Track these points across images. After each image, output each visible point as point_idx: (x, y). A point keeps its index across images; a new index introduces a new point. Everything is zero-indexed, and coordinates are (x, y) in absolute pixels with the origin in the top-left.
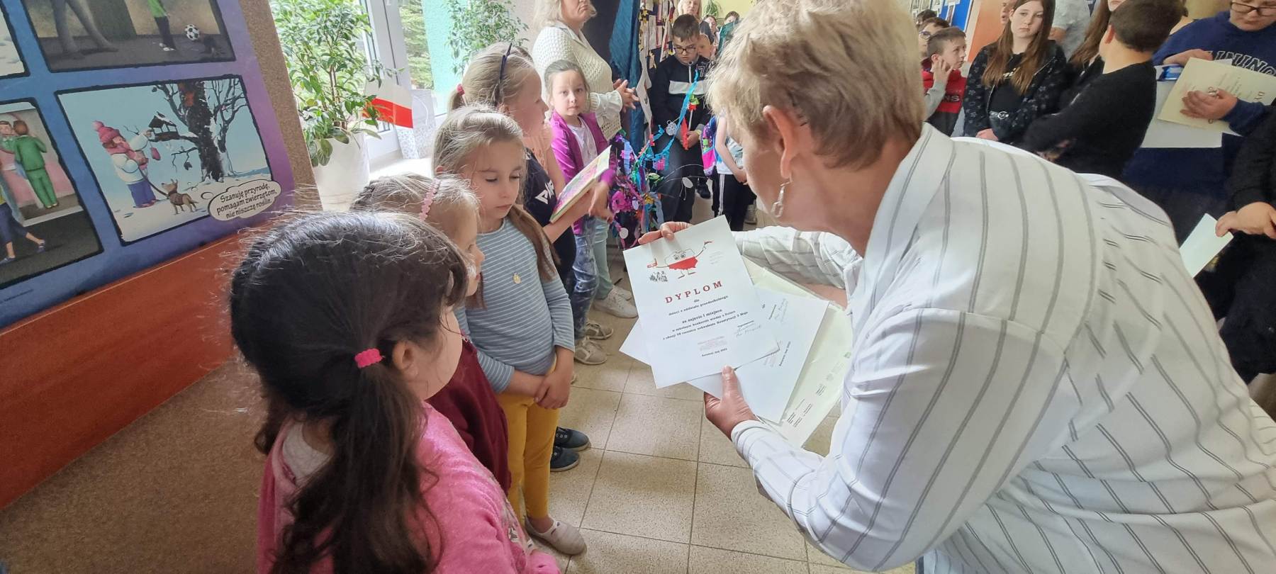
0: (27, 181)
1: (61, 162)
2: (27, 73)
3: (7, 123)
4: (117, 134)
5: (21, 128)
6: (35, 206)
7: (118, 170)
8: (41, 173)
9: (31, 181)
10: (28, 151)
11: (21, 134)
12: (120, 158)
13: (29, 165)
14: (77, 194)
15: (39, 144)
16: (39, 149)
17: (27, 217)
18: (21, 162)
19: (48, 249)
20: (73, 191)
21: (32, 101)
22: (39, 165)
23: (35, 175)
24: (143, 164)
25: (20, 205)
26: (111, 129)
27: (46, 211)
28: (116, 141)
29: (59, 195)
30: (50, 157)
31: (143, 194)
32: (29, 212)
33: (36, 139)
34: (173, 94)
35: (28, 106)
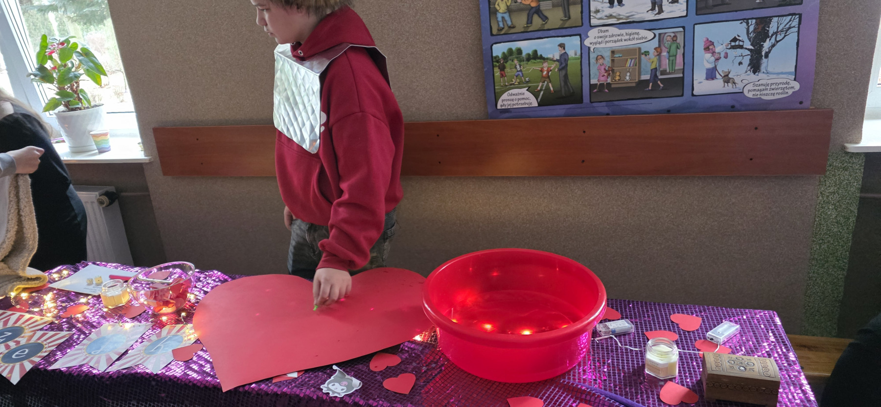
0: (668, 60)
1: (684, 54)
2: (686, 16)
3: (670, 36)
4: (713, 44)
5: (675, 39)
6: (666, 70)
7: (705, 61)
8: (674, 58)
9: (669, 60)
10: (674, 47)
11: (673, 41)
12: (708, 56)
13: (671, 53)
14: (684, 69)
15: (679, 46)
16: (678, 48)
17: (662, 74)
18: (669, 52)
19: (663, 89)
20: (682, 68)
21: (684, 28)
22: (675, 54)
23: (671, 58)
24: (717, 59)
25: (661, 69)
26: (711, 41)
27: (669, 73)
28: (711, 47)
29: (676, 68)
30: (680, 52)
31: (711, 75)
32: (664, 72)
33: (679, 44)
34: (751, 25)
35: (681, 29)
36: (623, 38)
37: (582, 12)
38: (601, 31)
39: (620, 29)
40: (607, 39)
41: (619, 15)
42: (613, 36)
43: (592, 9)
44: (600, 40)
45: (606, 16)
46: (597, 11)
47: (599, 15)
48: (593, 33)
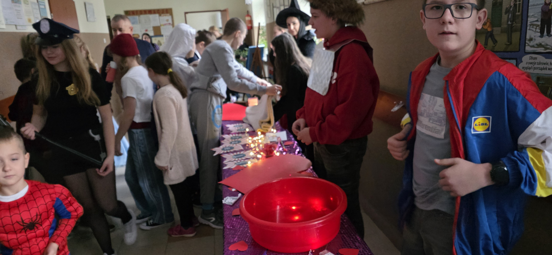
36: (548, 66)
37: (520, 39)
38: (532, 58)
39: (546, 58)
40: (536, 66)
41: (547, 45)
42: (540, 63)
43: (528, 37)
44: (530, 66)
45: (537, 45)
46: (531, 39)
47: (532, 43)
48: (526, 59)
